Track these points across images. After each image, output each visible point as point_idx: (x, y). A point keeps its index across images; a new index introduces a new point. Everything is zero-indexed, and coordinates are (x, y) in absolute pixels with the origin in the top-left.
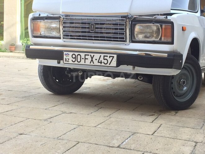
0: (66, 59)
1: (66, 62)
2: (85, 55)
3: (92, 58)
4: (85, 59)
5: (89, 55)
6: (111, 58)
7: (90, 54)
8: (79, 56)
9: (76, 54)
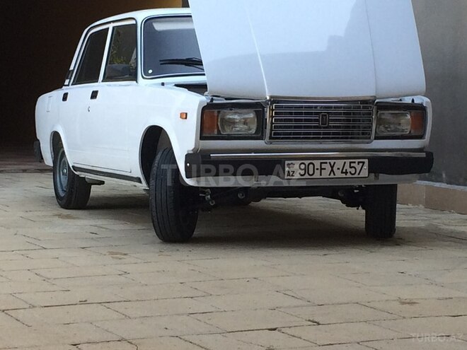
0: (289, 172)
1: (289, 177)
2: (321, 163)
3: (332, 167)
4: (321, 169)
5: (326, 163)
6: (361, 164)
7: (328, 161)
8: (311, 166)
9: (307, 162)
